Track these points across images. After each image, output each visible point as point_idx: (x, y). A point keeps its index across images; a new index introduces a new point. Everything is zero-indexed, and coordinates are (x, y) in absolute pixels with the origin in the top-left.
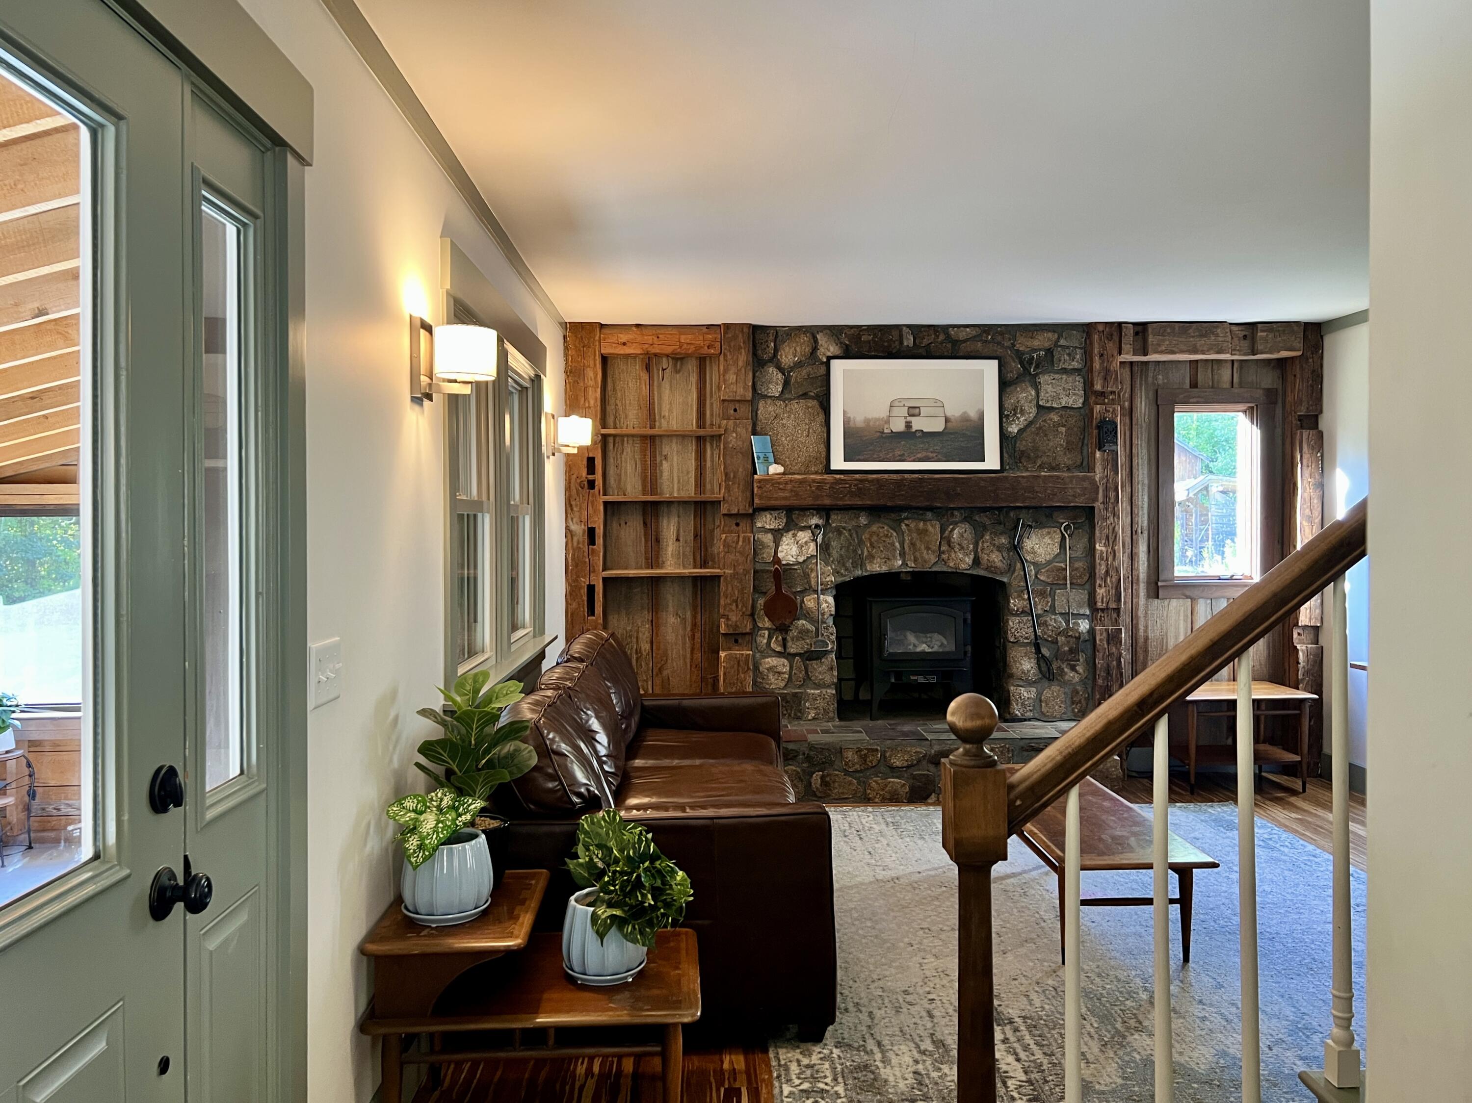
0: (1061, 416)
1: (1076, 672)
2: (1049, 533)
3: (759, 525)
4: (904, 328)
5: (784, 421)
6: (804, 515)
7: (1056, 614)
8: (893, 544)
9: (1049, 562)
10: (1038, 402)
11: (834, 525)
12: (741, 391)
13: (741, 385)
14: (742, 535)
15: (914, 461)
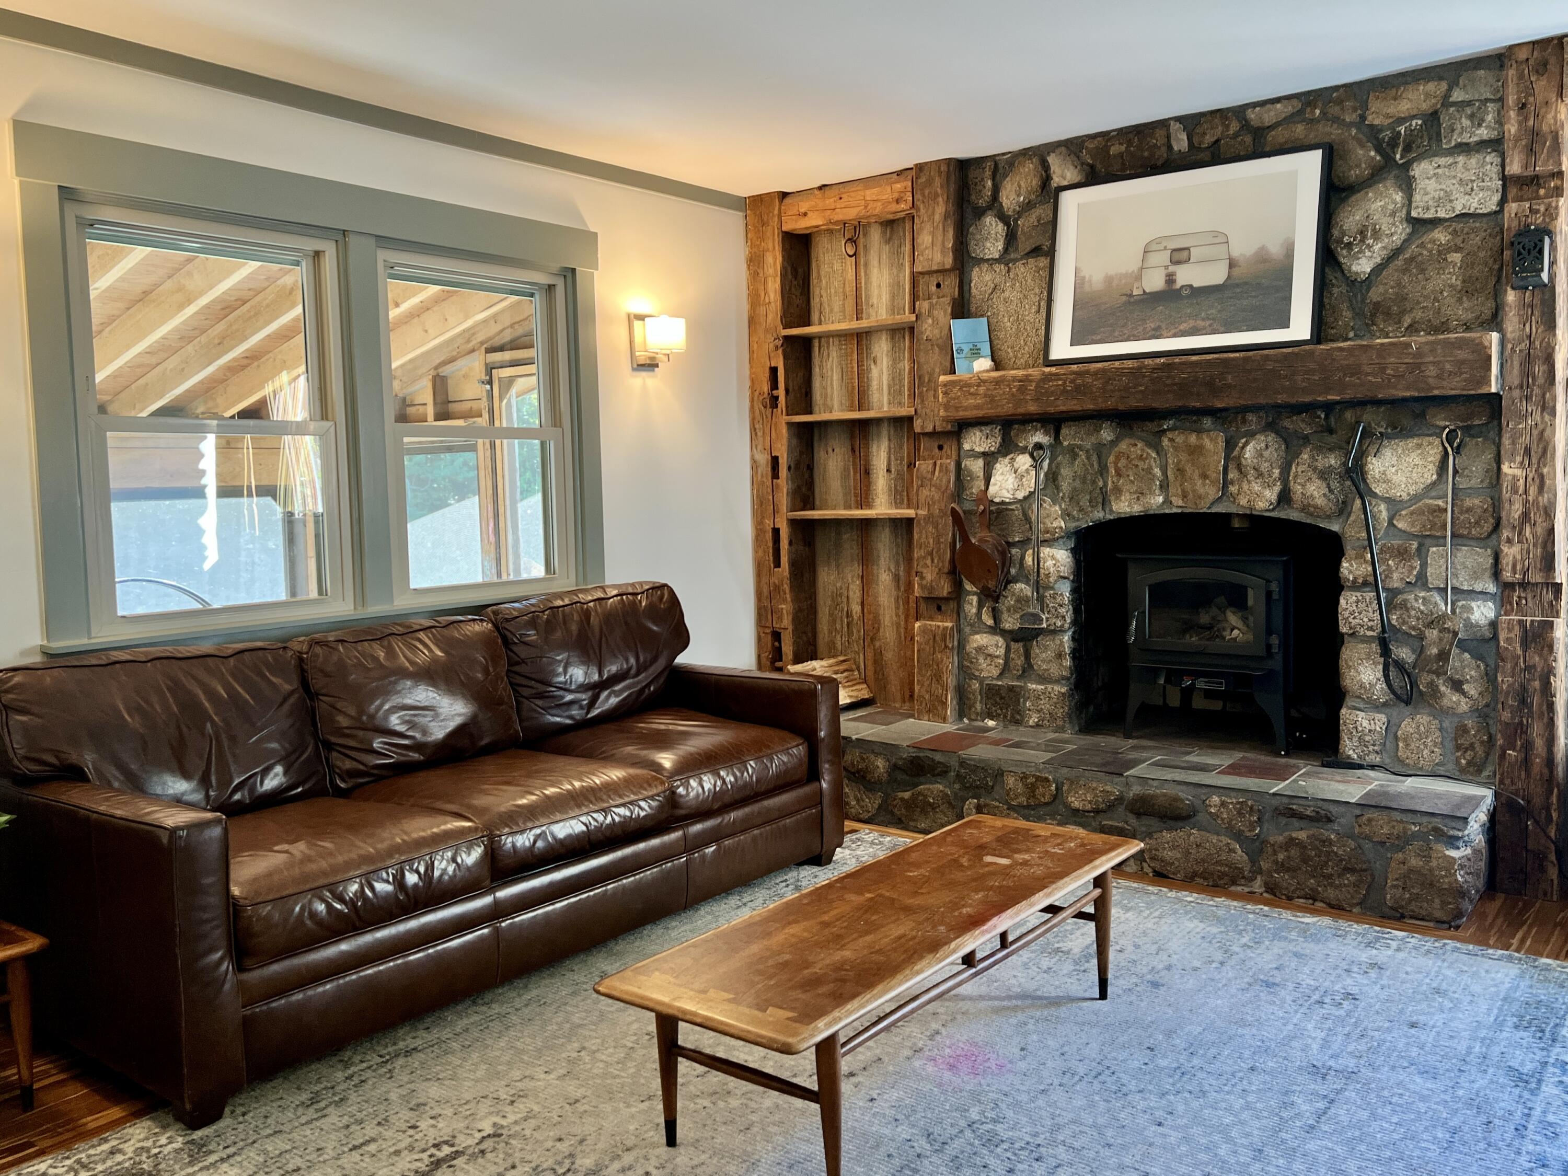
0: (1455, 233)
1: (1464, 693)
2: (1419, 446)
3: (966, 446)
4: (1172, 123)
5: (1007, 294)
6: (1024, 431)
7: (1430, 590)
8: (1149, 470)
9: (1415, 498)
10: (1409, 213)
11: (1066, 443)
12: (938, 257)
13: (937, 248)
14: (938, 462)
15: (1175, 336)
